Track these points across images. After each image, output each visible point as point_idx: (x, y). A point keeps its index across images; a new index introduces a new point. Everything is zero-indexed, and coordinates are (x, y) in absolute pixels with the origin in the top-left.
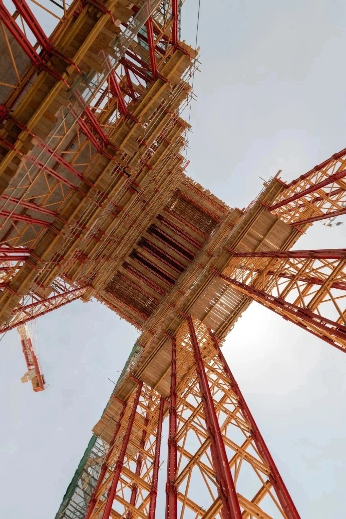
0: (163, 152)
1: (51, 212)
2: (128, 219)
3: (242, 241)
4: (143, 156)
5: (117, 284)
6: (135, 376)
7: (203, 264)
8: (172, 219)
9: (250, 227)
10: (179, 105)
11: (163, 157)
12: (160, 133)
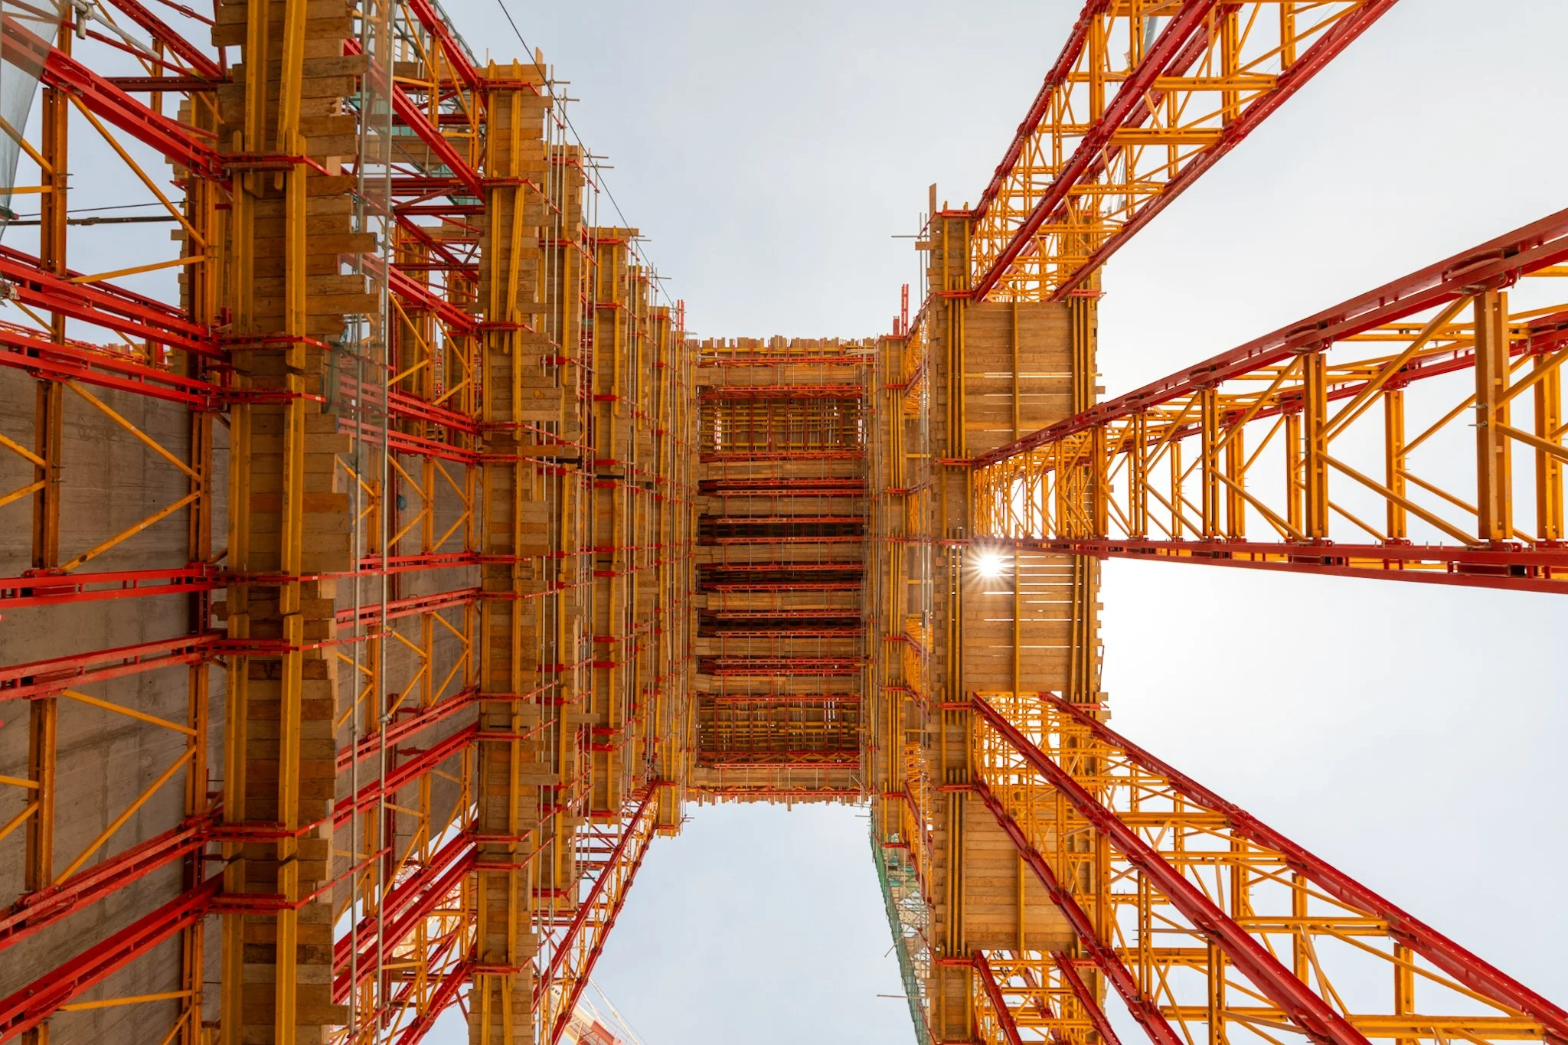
0: (613, 339)
1: (459, 700)
2: (641, 558)
3: (967, 421)
4: (578, 393)
5: (719, 727)
6: (949, 950)
7: (901, 531)
8: (739, 470)
9: (959, 371)
10: (580, 207)
11: (621, 351)
12: (580, 306)
